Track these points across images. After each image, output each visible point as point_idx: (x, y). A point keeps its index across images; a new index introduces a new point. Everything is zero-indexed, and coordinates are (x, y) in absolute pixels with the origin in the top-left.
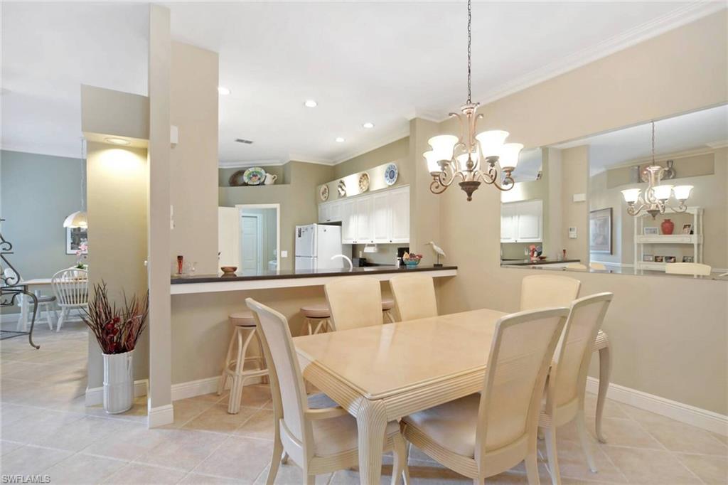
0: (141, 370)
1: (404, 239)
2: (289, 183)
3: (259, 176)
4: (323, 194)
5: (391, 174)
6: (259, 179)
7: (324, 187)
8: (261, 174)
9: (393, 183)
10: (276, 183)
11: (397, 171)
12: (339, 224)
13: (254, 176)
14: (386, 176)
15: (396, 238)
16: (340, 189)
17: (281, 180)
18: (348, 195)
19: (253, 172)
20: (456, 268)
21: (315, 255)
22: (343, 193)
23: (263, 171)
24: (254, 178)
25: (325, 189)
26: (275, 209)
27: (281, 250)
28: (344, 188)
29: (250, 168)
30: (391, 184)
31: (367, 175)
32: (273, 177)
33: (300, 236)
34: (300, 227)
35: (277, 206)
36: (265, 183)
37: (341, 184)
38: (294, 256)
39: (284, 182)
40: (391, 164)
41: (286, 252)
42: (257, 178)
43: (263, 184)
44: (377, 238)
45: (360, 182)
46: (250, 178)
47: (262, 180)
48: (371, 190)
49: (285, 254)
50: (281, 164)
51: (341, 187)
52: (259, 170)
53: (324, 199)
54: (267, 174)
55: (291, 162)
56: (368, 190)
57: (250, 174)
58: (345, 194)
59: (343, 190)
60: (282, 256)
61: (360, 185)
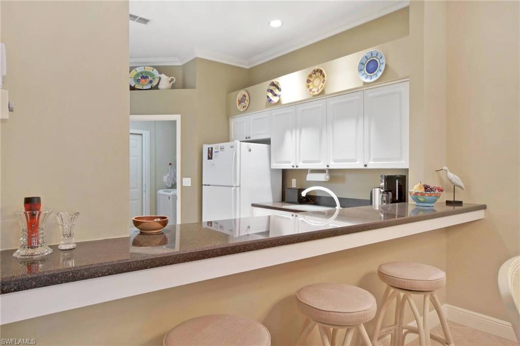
1: (396, 163)
2: (194, 87)
3: (150, 78)
4: (240, 102)
5: (371, 66)
6: (151, 82)
7: (243, 92)
8: (152, 75)
9: (374, 79)
10: (173, 87)
11: (383, 60)
12: (267, 142)
13: (143, 77)
14: (360, 70)
15: (375, 160)
16: (270, 95)
17: (181, 84)
18: (284, 102)
19: (142, 73)
20: (484, 207)
21: (238, 185)
22: (275, 99)
23: (155, 72)
24: (143, 80)
25: (244, 96)
26: (174, 122)
27: (182, 177)
28: (276, 92)
29: (136, 67)
30: (368, 80)
31: (321, 72)
32: (170, 79)
33: (210, 158)
34: (210, 146)
35: (177, 118)
36: (159, 87)
37: (272, 88)
38: (201, 185)
39: (184, 86)
40: (372, 50)
41: (189, 179)
42: (148, 80)
43: (156, 87)
44: (336, 161)
45: (308, 81)
46: (138, 81)
47: (154, 84)
48: (327, 92)
49: (187, 182)
50: (180, 64)
51: (271, 91)
52: (149, 69)
53: (242, 110)
54: (163, 76)
55: (196, 60)
56: (323, 92)
57: (137, 75)
58: (279, 102)
59: (275, 95)
60: (184, 185)
61: (308, 87)
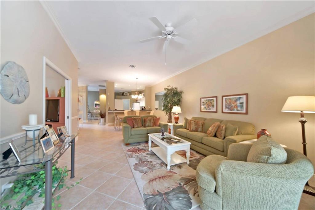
0: (105, 121)
12: (139, 103)
29: (125, 92)
35: (129, 99)
36: (128, 95)
